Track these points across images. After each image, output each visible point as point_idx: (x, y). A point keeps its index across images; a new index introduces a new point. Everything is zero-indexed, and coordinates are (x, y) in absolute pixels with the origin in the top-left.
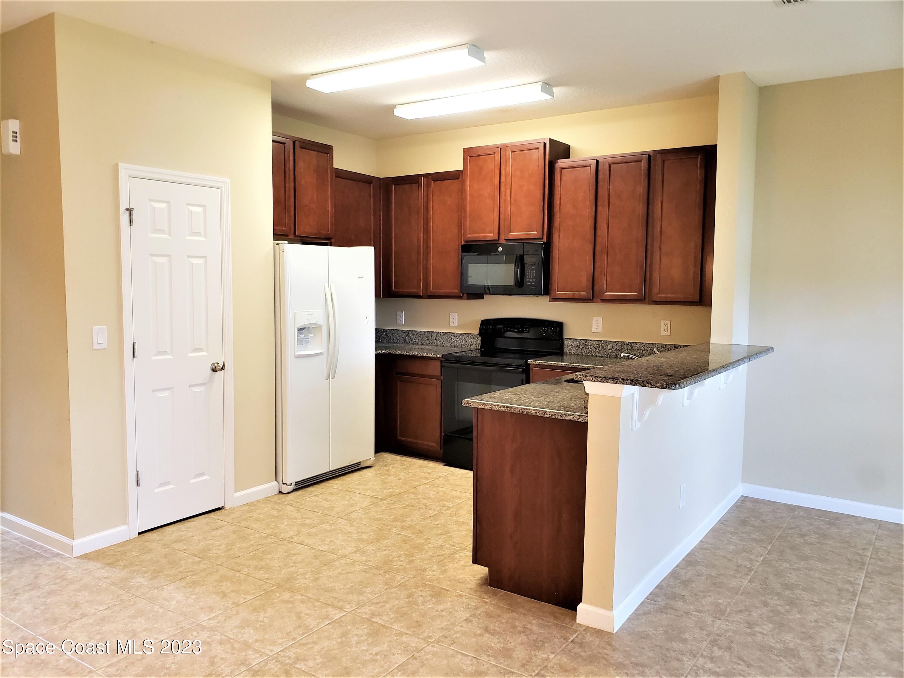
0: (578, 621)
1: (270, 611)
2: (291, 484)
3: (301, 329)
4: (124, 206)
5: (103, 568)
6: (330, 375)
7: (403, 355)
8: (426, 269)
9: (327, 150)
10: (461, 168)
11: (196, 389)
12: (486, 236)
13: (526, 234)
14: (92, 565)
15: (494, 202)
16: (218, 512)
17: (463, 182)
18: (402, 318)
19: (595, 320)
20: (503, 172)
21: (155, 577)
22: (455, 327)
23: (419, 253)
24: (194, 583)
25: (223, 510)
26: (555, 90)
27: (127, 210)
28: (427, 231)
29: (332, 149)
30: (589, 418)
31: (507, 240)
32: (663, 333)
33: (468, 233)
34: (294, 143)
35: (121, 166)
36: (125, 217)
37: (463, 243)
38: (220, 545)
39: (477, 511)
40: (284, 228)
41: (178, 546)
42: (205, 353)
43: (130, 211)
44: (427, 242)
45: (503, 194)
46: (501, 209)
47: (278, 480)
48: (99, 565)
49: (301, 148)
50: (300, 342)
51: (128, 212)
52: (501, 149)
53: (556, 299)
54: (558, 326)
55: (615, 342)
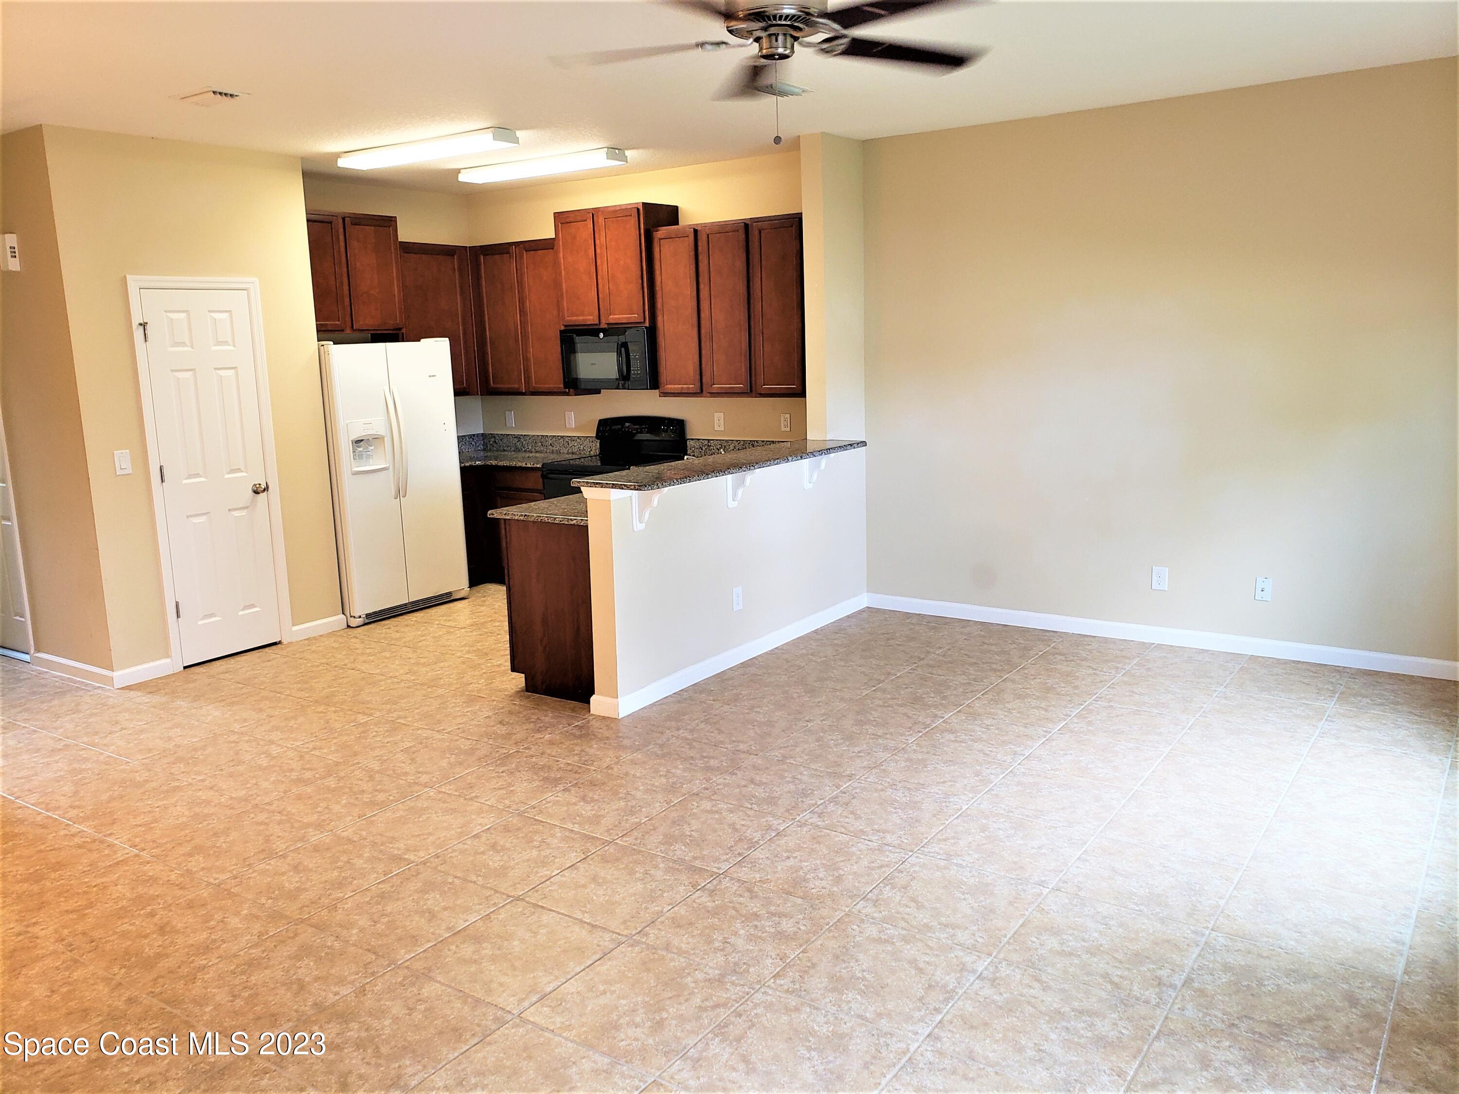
0: (592, 712)
1: (301, 719)
2: (360, 617)
3: (358, 442)
4: (136, 320)
5: (145, 696)
6: (400, 492)
7: (500, 466)
8: (526, 359)
9: (389, 222)
10: (554, 237)
11: (236, 514)
12: (586, 320)
13: (628, 318)
14: (132, 694)
15: (590, 278)
16: (274, 647)
17: (557, 253)
18: (511, 418)
19: (717, 415)
20: (597, 242)
21: (195, 701)
22: (572, 430)
23: (517, 341)
24: (233, 703)
25: (279, 645)
26: (628, 153)
27: (141, 324)
28: (523, 312)
29: (396, 221)
30: (589, 522)
31: (608, 324)
32: (783, 429)
33: (566, 315)
34: (344, 219)
35: (128, 276)
36: (138, 334)
37: (563, 328)
38: (268, 674)
39: (511, 620)
40: (337, 323)
41: (222, 676)
42: (244, 474)
43: (144, 325)
44: (524, 324)
45: (599, 268)
46: (600, 286)
47: (345, 613)
48: (139, 694)
49: (352, 224)
50: (357, 456)
51: (142, 327)
52: (593, 215)
53: (665, 394)
54: (679, 425)
55: (737, 441)
